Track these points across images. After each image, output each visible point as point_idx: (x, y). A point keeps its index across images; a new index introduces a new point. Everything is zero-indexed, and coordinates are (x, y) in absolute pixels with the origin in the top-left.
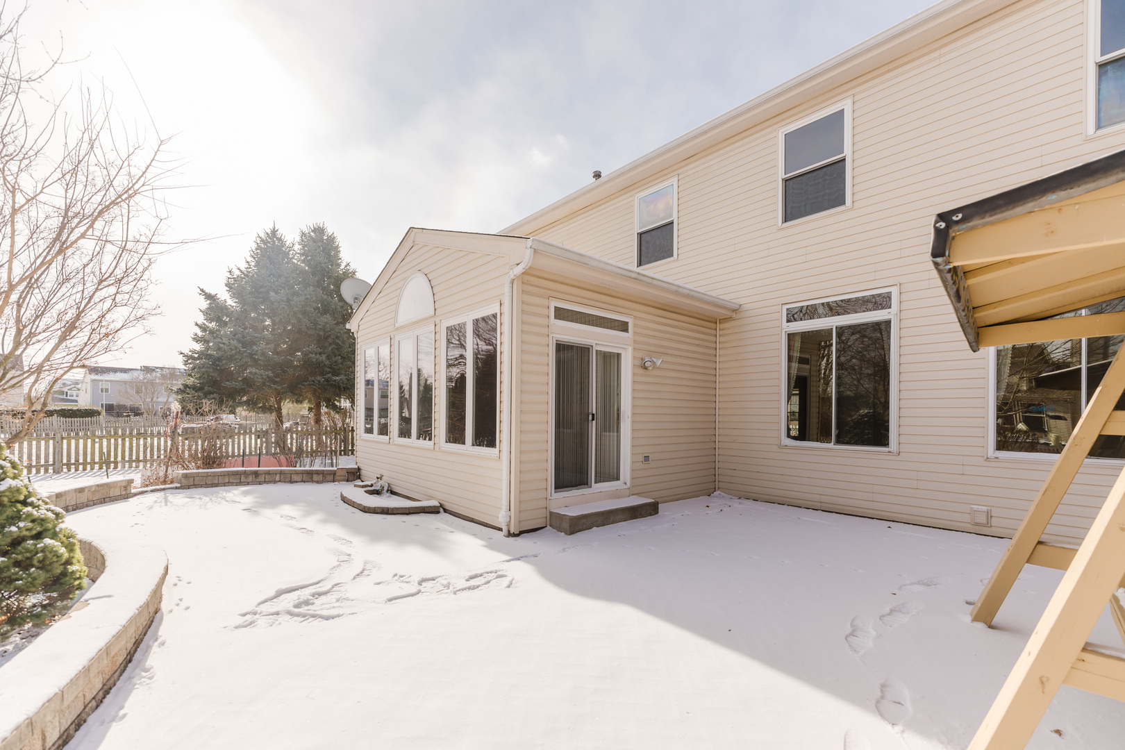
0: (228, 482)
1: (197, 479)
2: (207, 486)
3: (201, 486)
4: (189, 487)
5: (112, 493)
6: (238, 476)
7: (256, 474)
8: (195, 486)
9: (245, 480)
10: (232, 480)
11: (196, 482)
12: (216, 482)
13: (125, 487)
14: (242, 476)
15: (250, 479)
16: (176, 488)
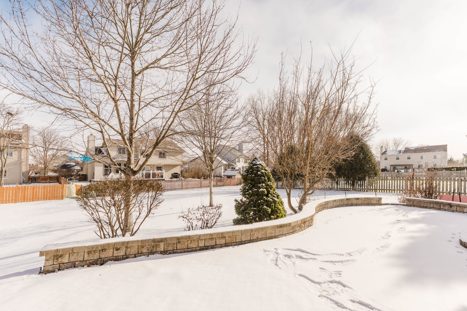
0: (433, 207)
1: (414, 202)
2: (420, 207)
3: (417, 206)
4: (411, 206)
5: (372, 202)
6: (438, 205)
7: (450, 205)
8: (414, 206)
9: (443, 208)
10: (435, 206)
11: (414, 204)
12: (426, 205)
13: (379, 201)
14: (441, 205)
15: (447, 207)
16: (404, 205)
